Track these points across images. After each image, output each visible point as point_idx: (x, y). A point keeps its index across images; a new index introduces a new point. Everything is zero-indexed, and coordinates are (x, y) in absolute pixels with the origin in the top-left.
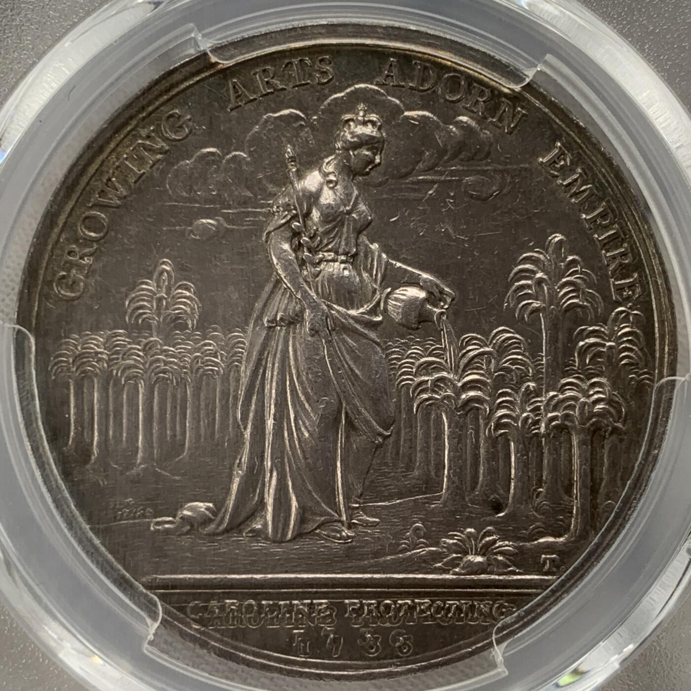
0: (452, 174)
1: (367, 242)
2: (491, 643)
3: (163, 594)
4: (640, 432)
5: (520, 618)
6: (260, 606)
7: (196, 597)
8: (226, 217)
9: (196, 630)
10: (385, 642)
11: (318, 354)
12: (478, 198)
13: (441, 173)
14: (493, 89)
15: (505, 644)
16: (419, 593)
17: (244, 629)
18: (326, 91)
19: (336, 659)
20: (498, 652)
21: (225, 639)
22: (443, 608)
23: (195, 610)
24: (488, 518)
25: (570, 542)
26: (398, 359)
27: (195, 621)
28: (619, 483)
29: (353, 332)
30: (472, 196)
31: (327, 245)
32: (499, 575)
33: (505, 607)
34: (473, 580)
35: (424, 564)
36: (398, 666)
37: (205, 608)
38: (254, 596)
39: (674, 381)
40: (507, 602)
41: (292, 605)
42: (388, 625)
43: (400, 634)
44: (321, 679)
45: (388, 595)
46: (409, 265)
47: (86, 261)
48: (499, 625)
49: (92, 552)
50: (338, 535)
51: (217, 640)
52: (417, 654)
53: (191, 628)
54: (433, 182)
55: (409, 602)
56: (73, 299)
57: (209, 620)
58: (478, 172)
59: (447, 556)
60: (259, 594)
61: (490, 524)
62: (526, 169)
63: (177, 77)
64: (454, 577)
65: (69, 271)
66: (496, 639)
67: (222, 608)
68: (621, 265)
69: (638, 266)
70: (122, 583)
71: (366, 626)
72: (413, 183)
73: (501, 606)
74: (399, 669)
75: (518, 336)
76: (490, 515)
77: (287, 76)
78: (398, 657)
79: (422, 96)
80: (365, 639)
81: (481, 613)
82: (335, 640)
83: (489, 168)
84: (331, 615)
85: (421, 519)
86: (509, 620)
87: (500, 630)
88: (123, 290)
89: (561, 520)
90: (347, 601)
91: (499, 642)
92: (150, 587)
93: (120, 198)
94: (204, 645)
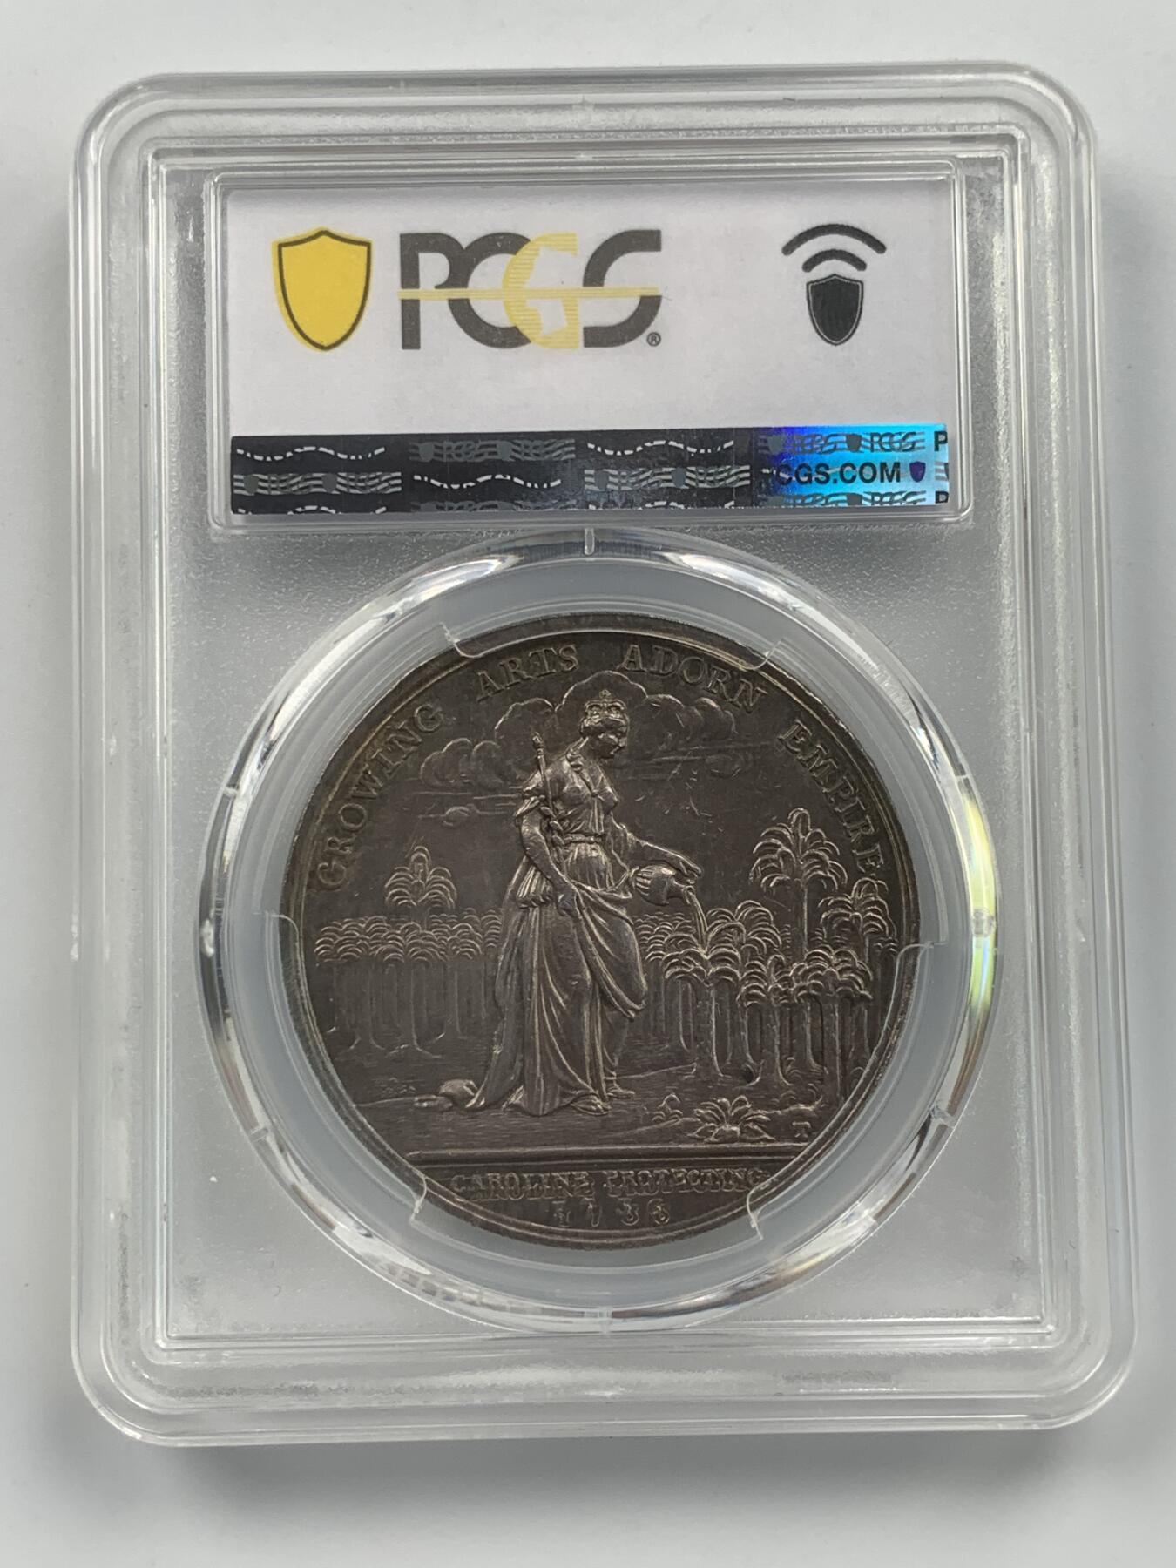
0: (695, 753)
1: (614, 822)
2: (745, 1210)
3: (427, 1169)
4: (886, 1000)
5: (773, 1184)
6: (522, 1179)
7: (458, 1171)
8: (477, 803)
9: (459, 1203)
10: (642, 1213)
11: (569, 933)
12: (720, 776)
13: (684, 754)
14: (732, 669)
15: (758, 1211)
16: (656, 1163)
17: (506, 1202)
18: (571, 679)
19: (596, 1228)
20: (754, 1218)
21: (489, 1211)
22: (699, 1176)
23: (460, 1183)
24: (739, 1088)
25: (821, 1109)
26: (648, 936)
27: (458, 1194)
28: (867, 1049)
29: (602, 910)
30: (714, 775)
31: (575, 827)
32: (753, 1142)
33: (759, 1174)
34: (725, 1148)
35: (677, 1134)
36: (657, 1234)
37: (468, 1182)
38: (515, 1170)
39: (917, 948)
40: (760, 1168)
41: (552, 1178)
42: (645, 1194)
43: (656, 1203)
44: (582, 1248)
45: (643, 1166)
46: (655, 844)
47: (348, 850)
48: (752, 1192)
49: (360, 1132)
50: (594, 1108)
51: (482, 1213)
52: (675, 1222)
53: (454, 1202)
54: (677, 762)
55: (666, 1171)
56: (334, 888)
57: (472, 1193)
58: (720, 751)
59: (700, 1126)
60: (518, 1167)
61: (741, 1093)
62: (766, 746)
63: (428, 672)
64: (708, 1146)
65: (330, 861)
66: (751, 1206)
67: (485, 1182)
68: (862, 835)
69: (881, 836)
70: (387, 1159)
71: (623, 1195)
72: (658, 764)
73: (756, 1173)
74: (660, 1236)
75: (764, 909)
76: (741, 1084)
77: (532, 667)
78: (655, 1225)
79: (663, 680)
80: (623, 1208)
81: (736, 1180)
82: (594, 1210)
83: (731, 746)
84: (589, 1186)
85: (675, 1090)
86: (761, 1186)
87: (754, 1196)
88: (381, 877)
89: (812, 1087)
90: (605, 1172)
91: (753, 1208)
92: (416, 1162)
93: (376, 789)
94: (467, 1218)
